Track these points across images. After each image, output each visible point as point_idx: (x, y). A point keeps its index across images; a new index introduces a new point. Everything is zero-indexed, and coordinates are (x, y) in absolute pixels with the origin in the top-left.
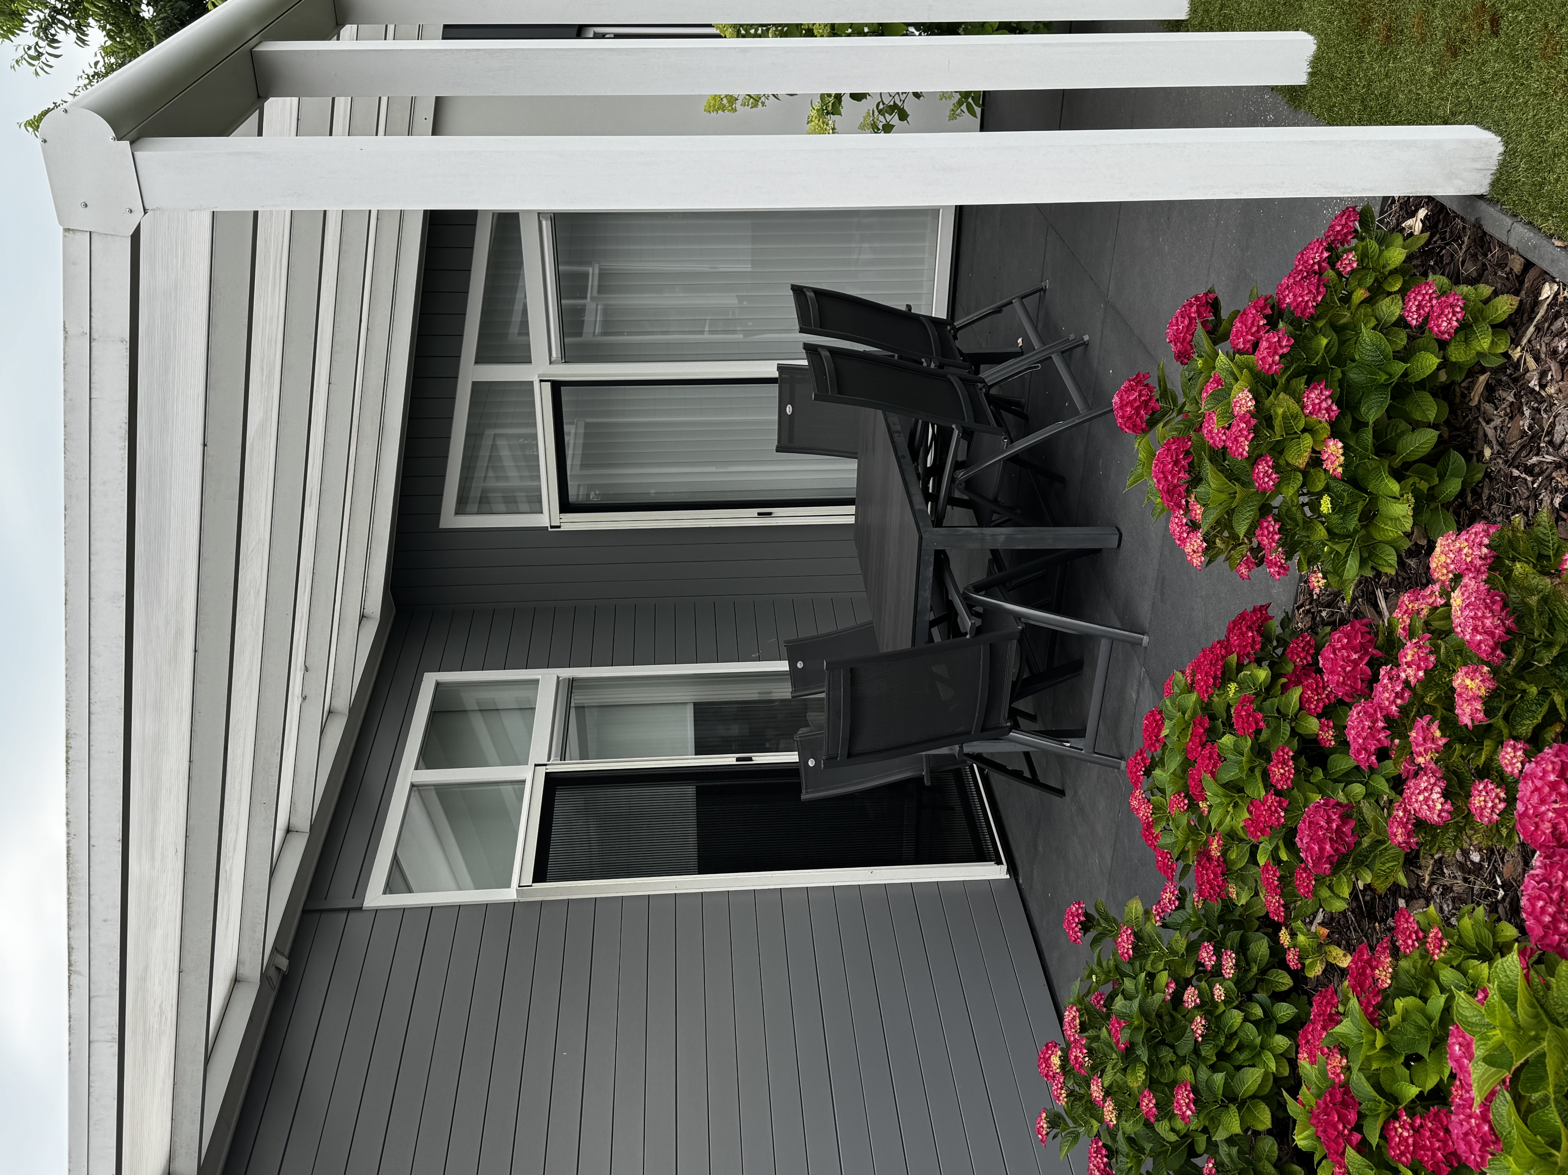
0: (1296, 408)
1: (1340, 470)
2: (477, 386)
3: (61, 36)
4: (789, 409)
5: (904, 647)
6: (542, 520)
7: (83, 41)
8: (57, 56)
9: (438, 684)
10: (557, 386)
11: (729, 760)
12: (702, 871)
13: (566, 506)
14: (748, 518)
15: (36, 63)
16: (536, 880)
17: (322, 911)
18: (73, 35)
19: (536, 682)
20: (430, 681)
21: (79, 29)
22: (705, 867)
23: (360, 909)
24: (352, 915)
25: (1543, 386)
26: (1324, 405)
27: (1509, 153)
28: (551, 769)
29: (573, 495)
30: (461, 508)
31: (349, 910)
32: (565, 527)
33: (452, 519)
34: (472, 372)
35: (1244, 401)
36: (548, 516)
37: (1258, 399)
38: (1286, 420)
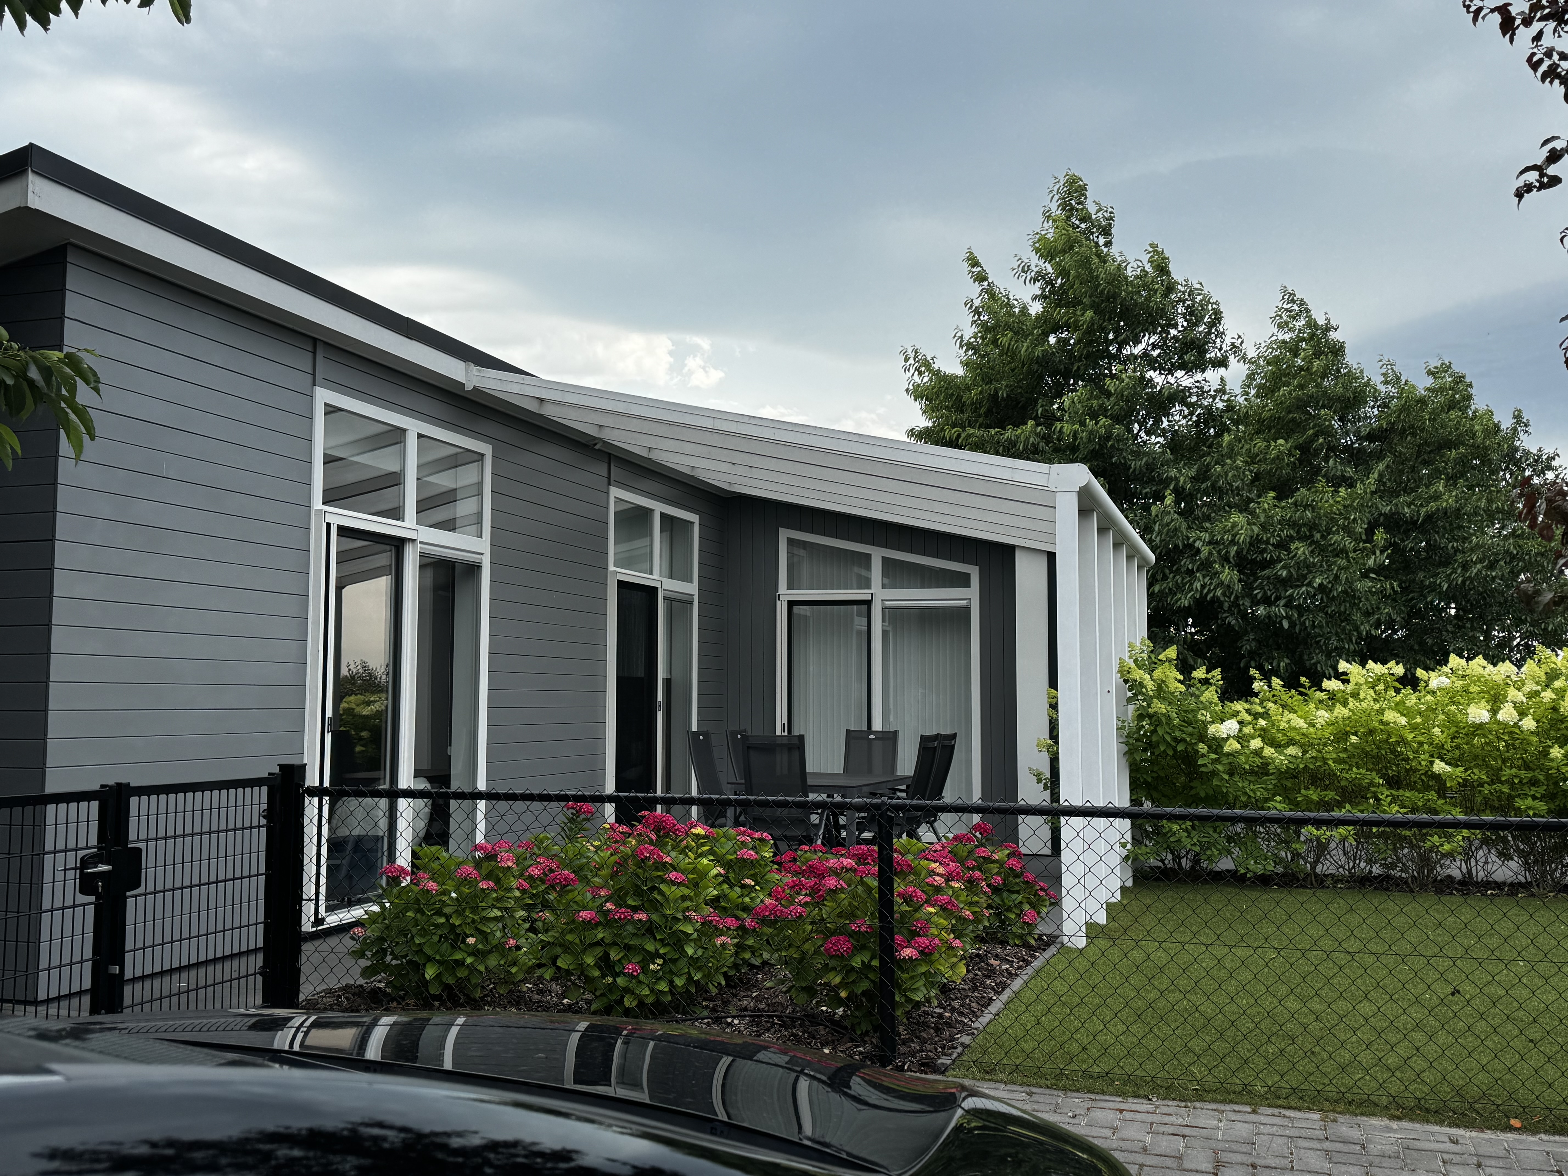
2: (868, 557)
3: (1038, 284)
4: (864, 737)
5: (808, 780)
6: (782, 589)
7: (1035, 298)
8: (1025, 282)
9: (693, 523)
10: (868, 603)
11: (660, 698)
13: (791, 604)
15: (1020, 269)
16: (618, 582)
18: (1039, 292)
19: (693, 582)
20: (694, 518)
21: (1043, 297)
28: (659, 590)
29: (796, 609)
30: (791, 542)
32: (778, 603)
33: (784, 534)
34: (877, 554)
35: (996, 857)
36: (785, 594)
37: (996, 861)
38: (989, 871)
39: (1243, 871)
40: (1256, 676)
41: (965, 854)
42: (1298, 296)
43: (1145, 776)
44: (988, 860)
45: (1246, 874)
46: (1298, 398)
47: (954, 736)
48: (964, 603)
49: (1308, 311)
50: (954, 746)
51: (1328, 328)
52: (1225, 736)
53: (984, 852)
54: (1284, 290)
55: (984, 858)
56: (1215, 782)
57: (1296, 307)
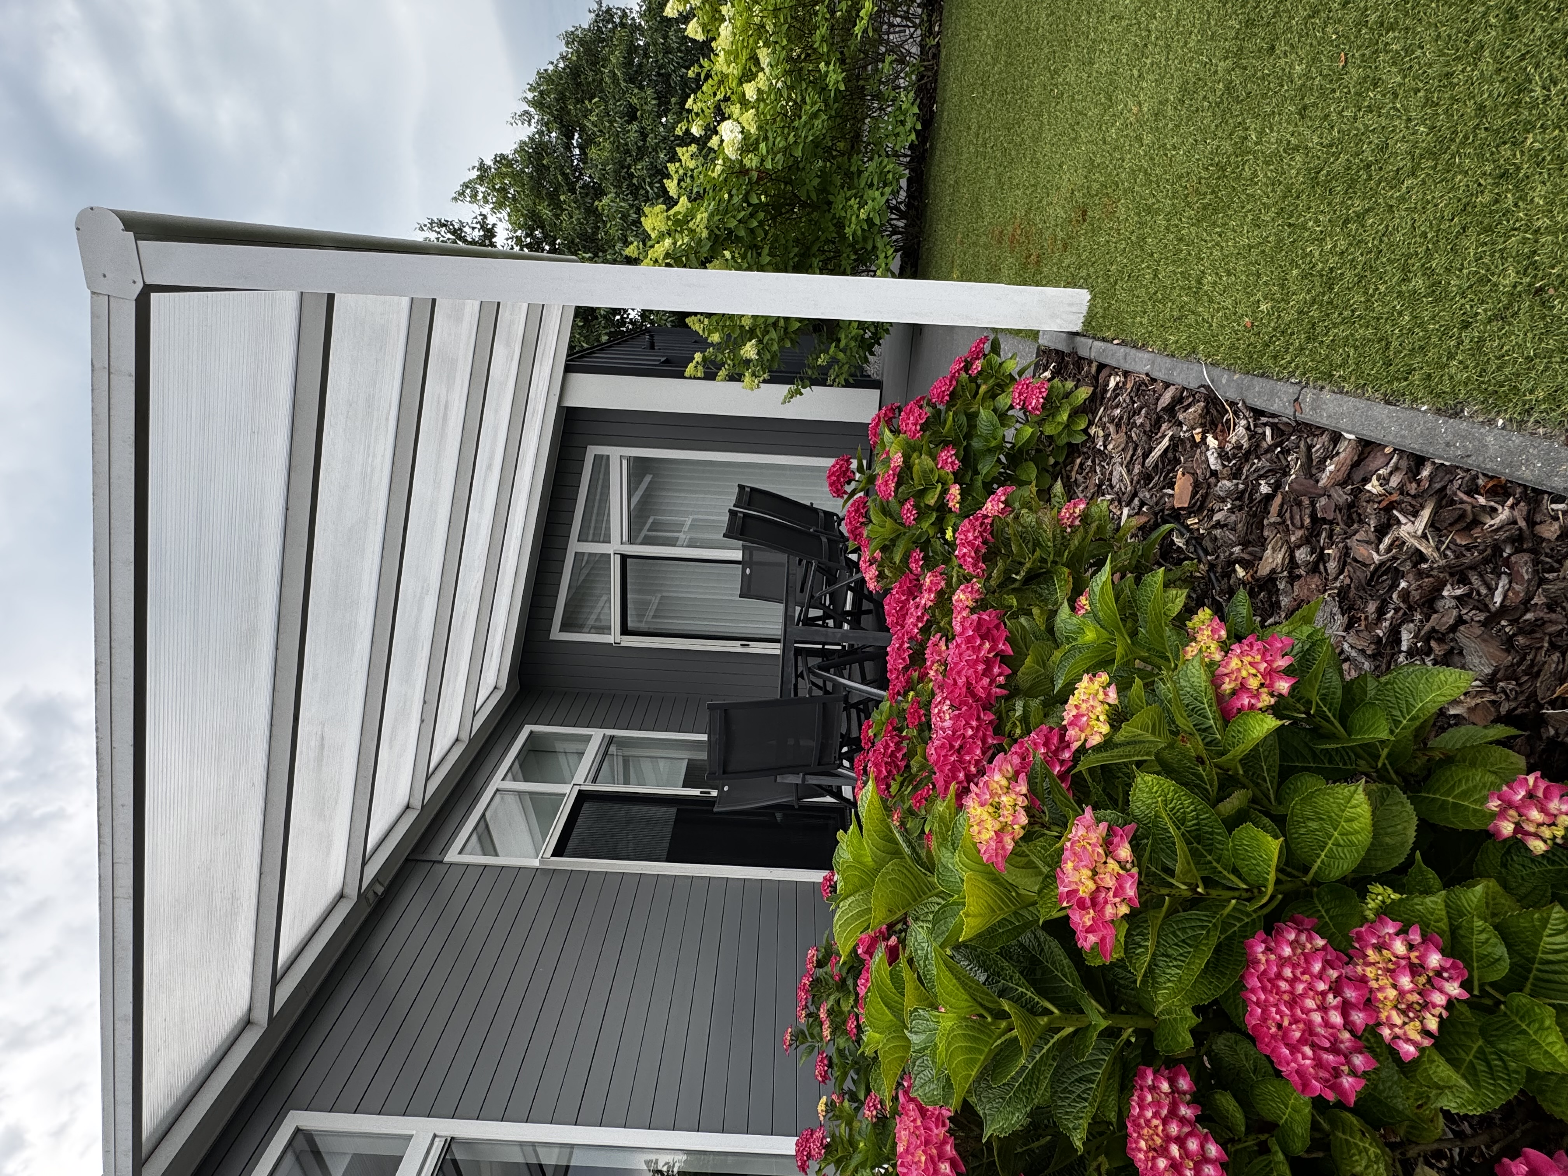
0: (931, 463)
1: (958, 506)
2: (578, 555)
4: (748, 571)
6: (609, 639)
9: (531, 732)
10: (624, 558)
11: (696, 792)
12: (668, 860)
13: (625, 631)
14: (734, 647)
16: (554, 854)
17: (418, 861)
19: (591, 736)
20: (527, 730)
22: (671, 858)
23: (441, 862)
24: (437, 866)
25: (1105, 447)
26: (950, 460)
27: (1094, 298)
28: (583, 788)
29: (630, 624)
30: (562, 628)
31: (435, 862)
32: (623, 644)
33: (556, 634)
34: (575, 546)
35: (897, 459)
36: (614, 637)
37: (907, 458)
38: (926, 474)
39: (913, 136)
40: (684, 128)
41: (889, 523)
42: (459, 188)
43: (792, 255)
44: (904, 475)
45: (916, 131)
46: (532, 189)
47: (741, 487)
48: (625, 463)
49: (470, 182)
50: (752, 489)
51: (483, 167)
52: (740, 136)
53: (886, 483)
54: (455, 199)
55: (898, 485)
56: (798, 153)
57: (468, 191)
